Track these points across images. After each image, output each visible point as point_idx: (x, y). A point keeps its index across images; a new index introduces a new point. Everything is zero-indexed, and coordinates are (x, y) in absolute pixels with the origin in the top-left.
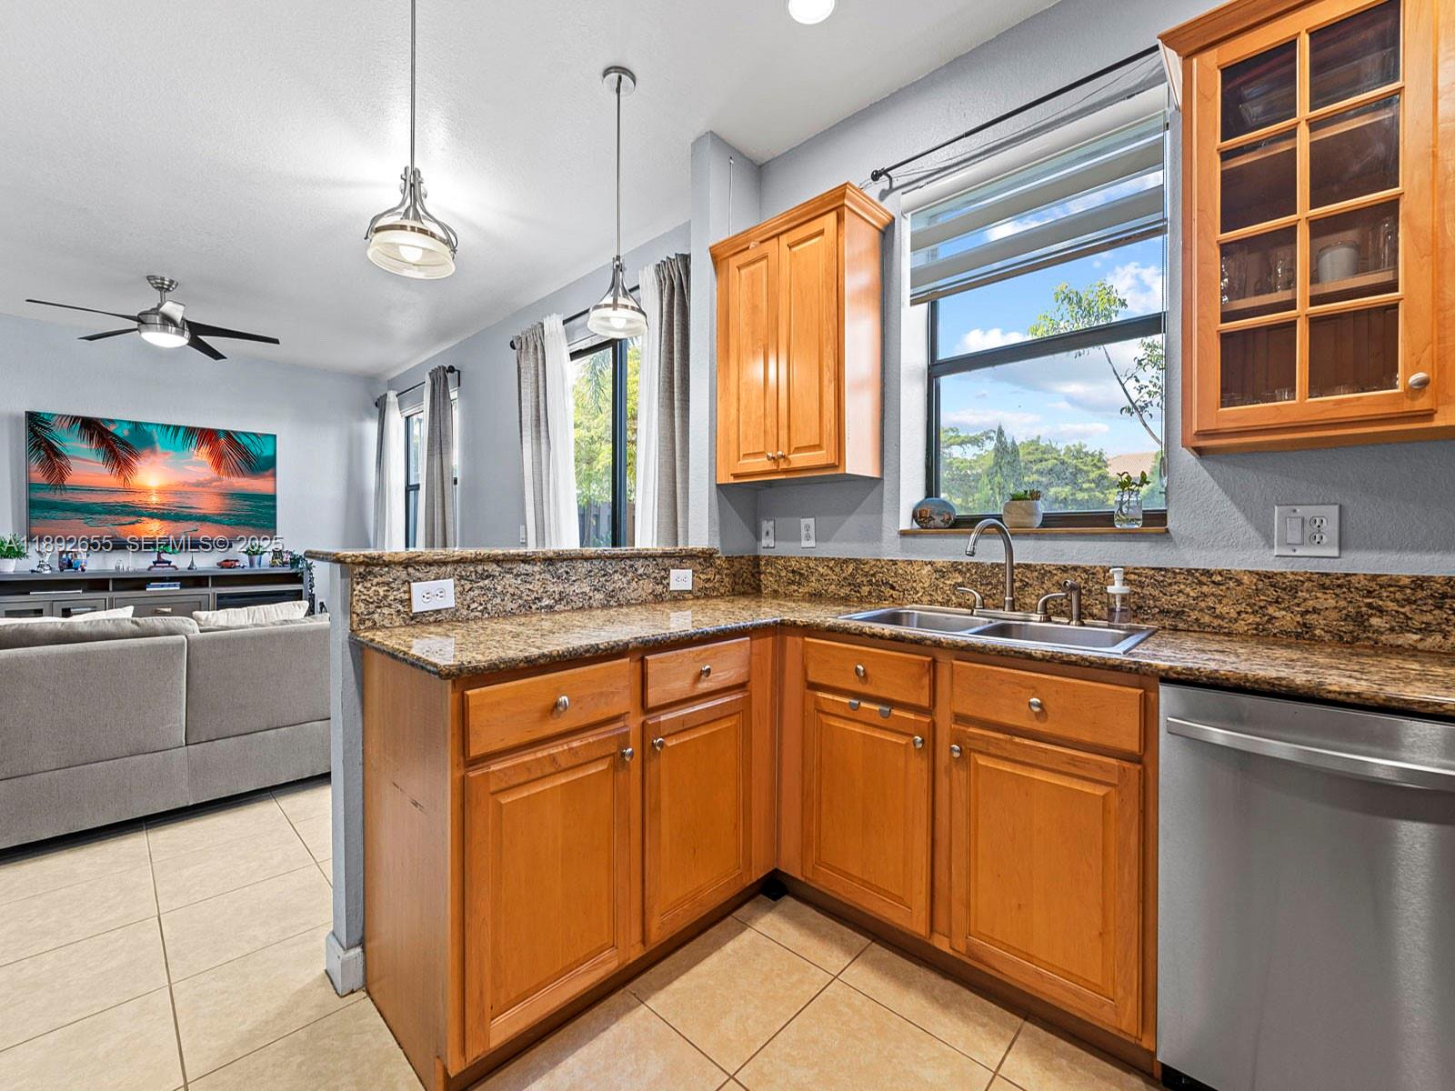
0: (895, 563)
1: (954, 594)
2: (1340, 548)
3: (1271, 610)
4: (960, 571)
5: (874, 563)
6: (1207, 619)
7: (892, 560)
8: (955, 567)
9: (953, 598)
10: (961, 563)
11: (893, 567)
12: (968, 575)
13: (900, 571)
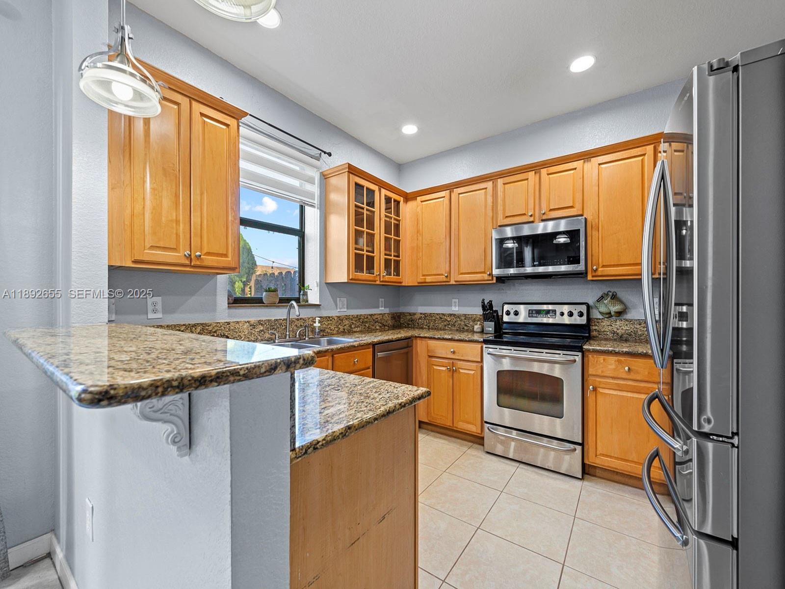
0: (229, 323)
1: (259, 335)
2: (347, 309)
3: (339, 326)
4: (262, 324)
5: (215, 324)
6: (329, 331)
7: (227, 322)
8: (260, 323)
9: (259, 337)
10: (262, 321)
11: (228, 326)
12: (265, 325)
13: (232, 328)
